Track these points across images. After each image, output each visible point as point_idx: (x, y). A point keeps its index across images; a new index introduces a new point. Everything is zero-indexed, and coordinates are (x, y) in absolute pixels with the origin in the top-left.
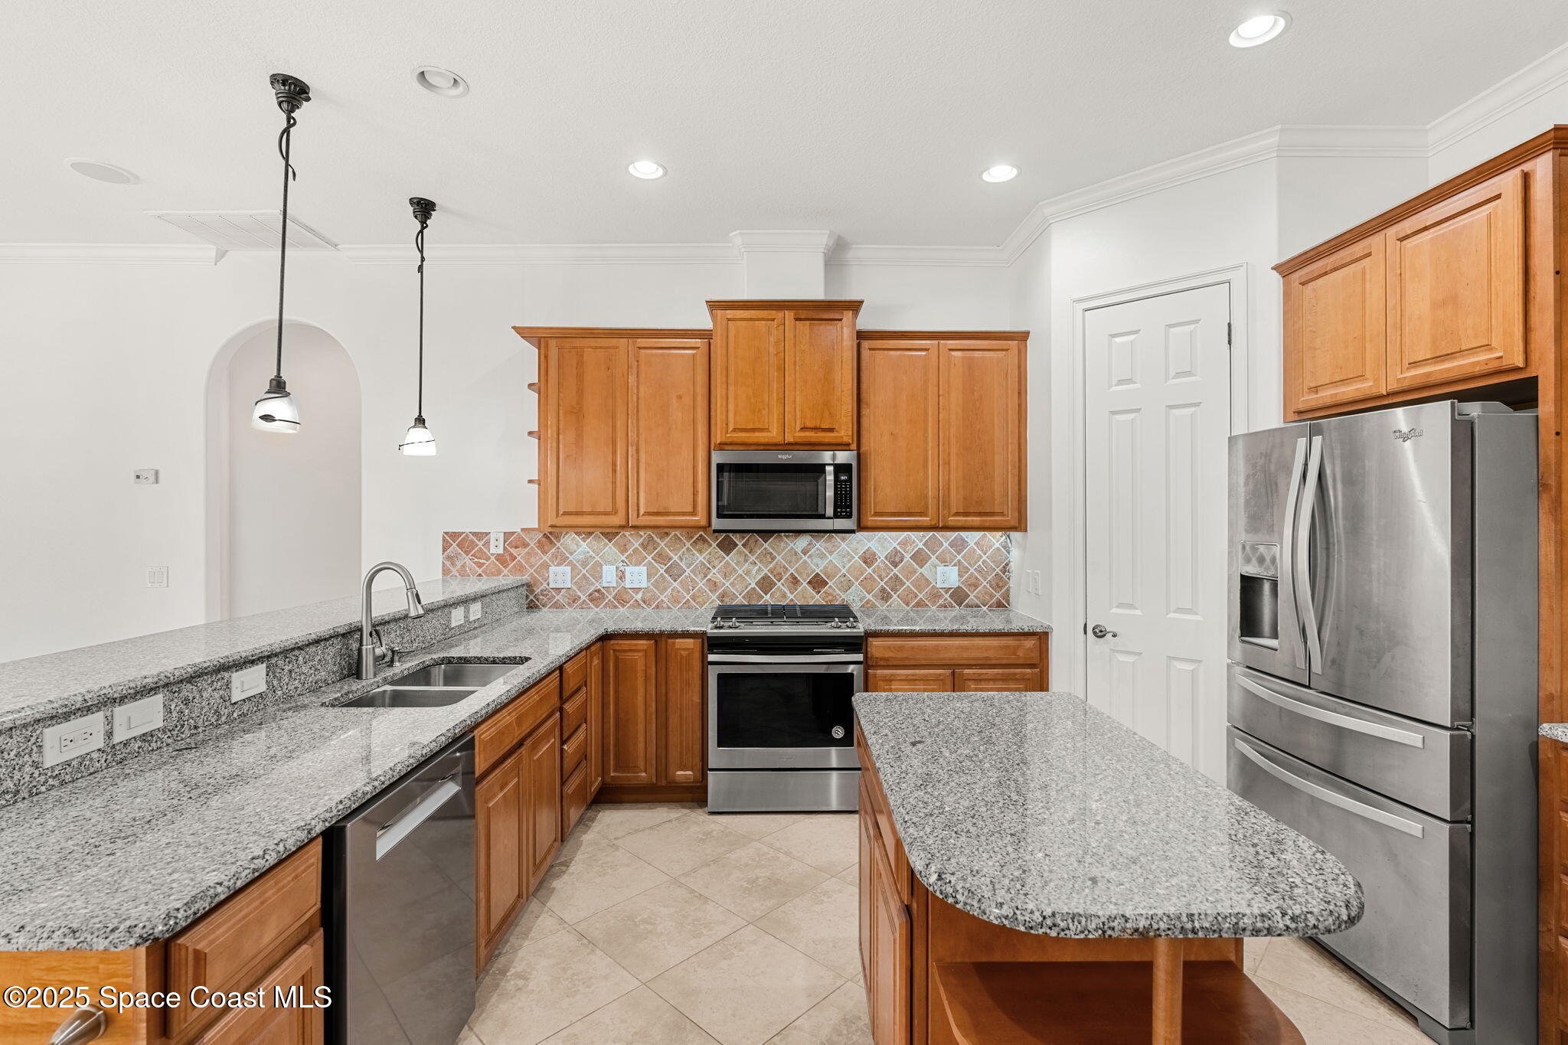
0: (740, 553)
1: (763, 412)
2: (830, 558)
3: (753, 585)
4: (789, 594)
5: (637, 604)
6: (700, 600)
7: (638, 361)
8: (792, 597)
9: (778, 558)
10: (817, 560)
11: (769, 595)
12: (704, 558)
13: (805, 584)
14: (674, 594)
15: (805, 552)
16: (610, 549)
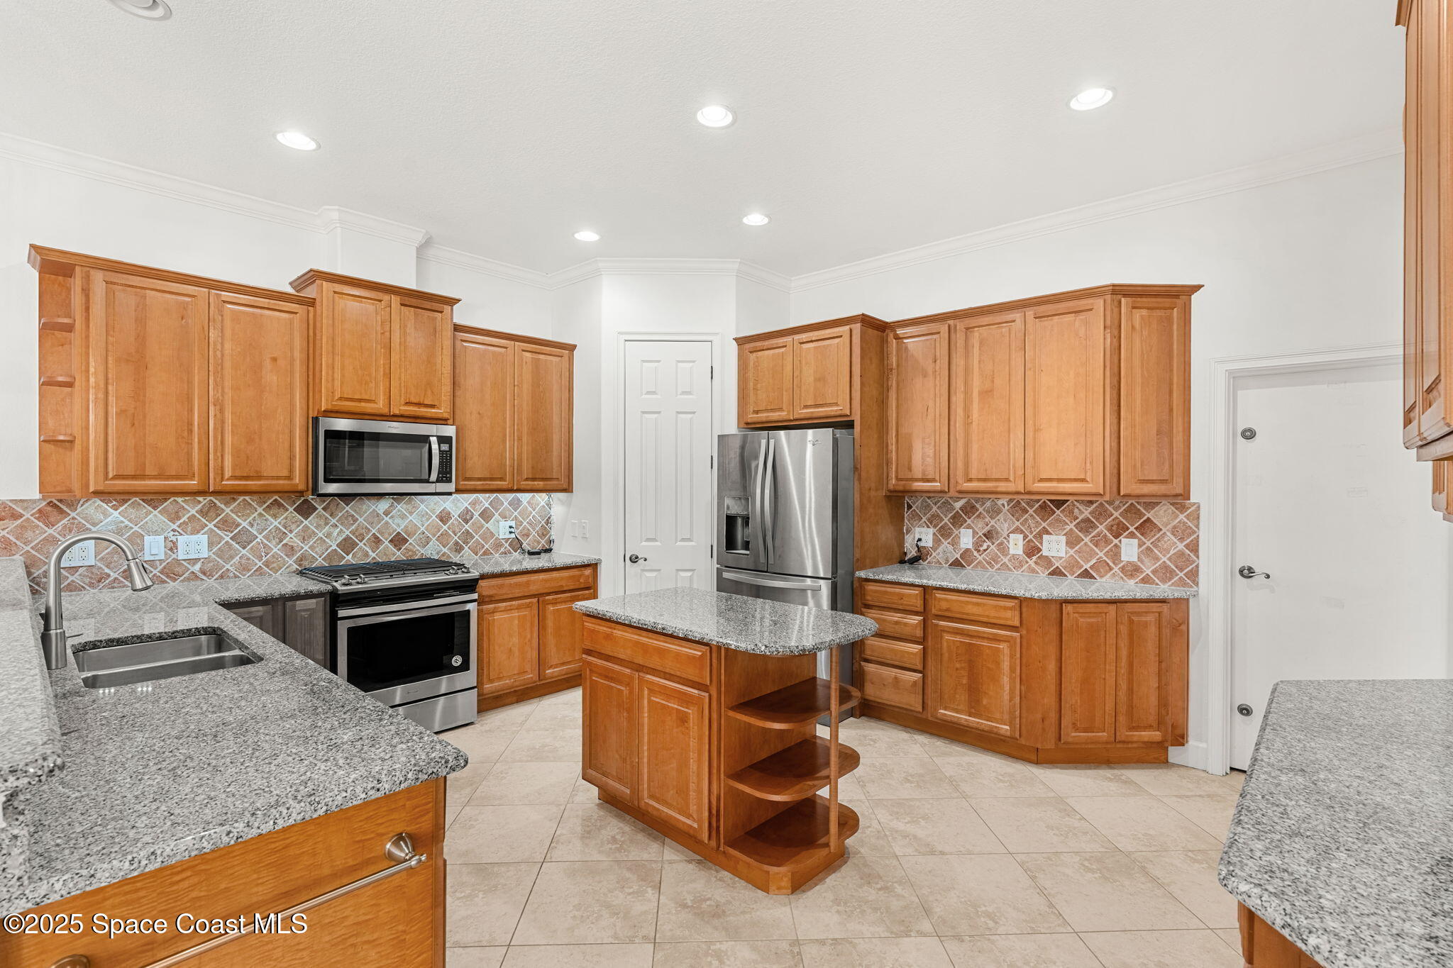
0: (320, 516)
1: (371, 385)
2: (411, 518)
3: (334, 547)
4: (371, 553)
5: (194, 576)
6: (275, 565)
7: (222, 316)
8: (374, 555)
9: (360, 520)
10: (398, 520)
11: (351, 555)
12: (280, 523)
13: (387, 542)
14: (243, 561)
15: (386, 513)
16: (155, 517)
